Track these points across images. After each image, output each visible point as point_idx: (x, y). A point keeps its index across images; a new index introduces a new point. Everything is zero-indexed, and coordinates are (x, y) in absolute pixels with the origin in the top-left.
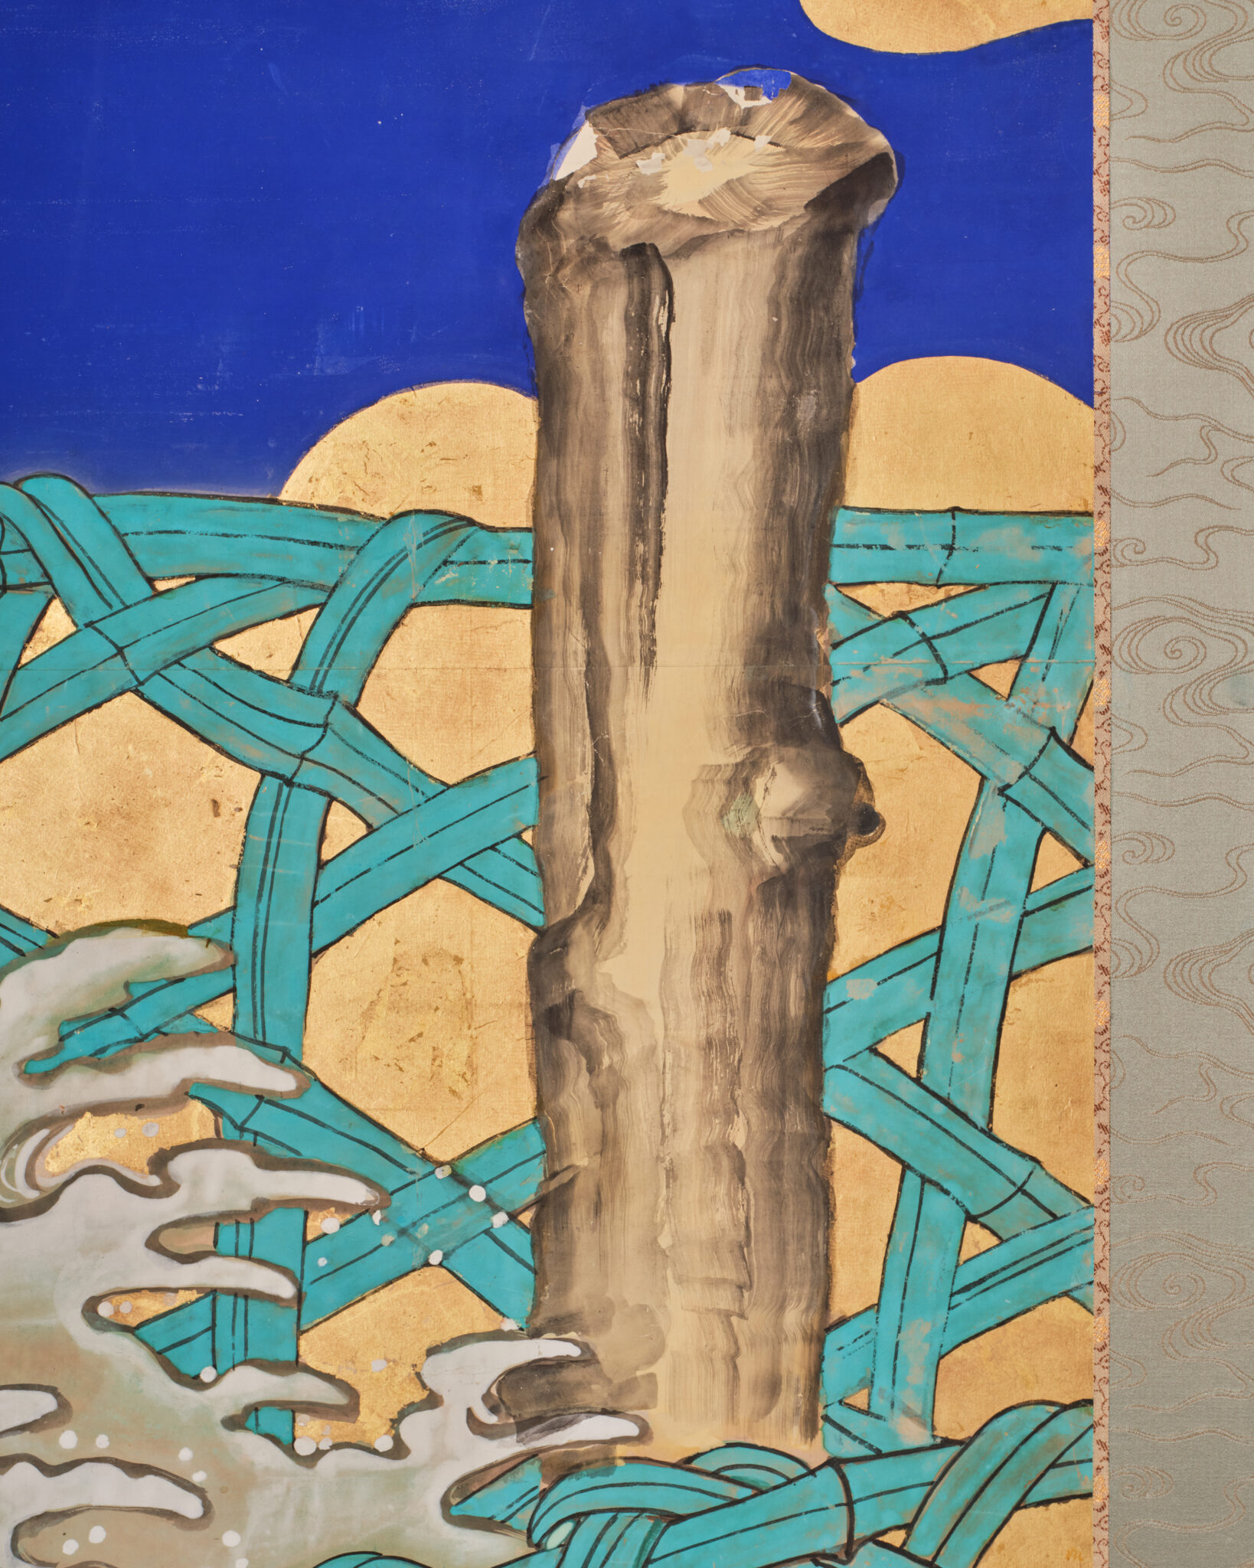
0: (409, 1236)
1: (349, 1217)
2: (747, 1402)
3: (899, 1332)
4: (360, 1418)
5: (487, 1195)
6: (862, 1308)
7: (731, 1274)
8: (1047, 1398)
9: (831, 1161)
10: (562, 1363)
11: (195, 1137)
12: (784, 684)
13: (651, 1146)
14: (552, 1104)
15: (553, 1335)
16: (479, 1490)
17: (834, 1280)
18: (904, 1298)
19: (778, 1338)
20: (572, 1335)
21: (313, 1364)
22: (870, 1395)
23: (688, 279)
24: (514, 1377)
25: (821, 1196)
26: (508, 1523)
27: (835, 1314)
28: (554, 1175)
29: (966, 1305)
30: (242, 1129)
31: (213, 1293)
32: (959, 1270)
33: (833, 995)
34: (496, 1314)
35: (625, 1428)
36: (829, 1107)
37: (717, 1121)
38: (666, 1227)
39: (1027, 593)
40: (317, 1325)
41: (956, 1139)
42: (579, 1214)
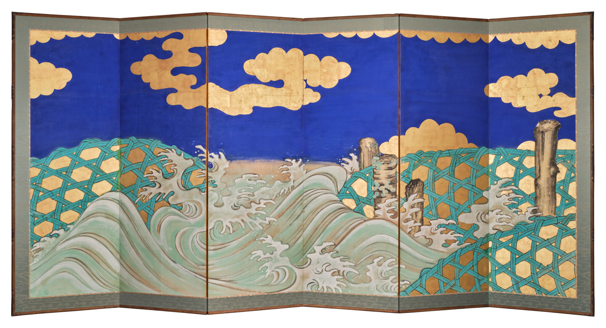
0: (526, 200)
1: (521, 198)
2: (550, 212)
3: (561, 208)
4: (522, 212)
5: (531, 197)
6: (558, 206)
7: (549, 203)
8: (572, 214)
9: (556, 196)
10: (537, 209)
11: (511, 192)
12: (553, 162)
13: (543, 194)
14: (536, 191)
15: (536, 207)
16: (531, 218)
17: (556, 204)
18: (561, 206)
19: (552, 208)
20: (538, 207)
21: (519, 208)
22: (559, 213)
23: (546, 134)
24: (533, 210)
25: (555, 198)
26: (533, 220)
27: (556, 207)
28: (536, 196)
29: (566, 206)
30: (514, 192)
31: (512, 203)
32: (566, 204)
33: (556, 184)
34: (532, 206)
35: (541, 214)
36: (556, 192)
37: (548, 193)
38: (544, 200)
39: (571, 156)
40: (519, 206)
41: (565, 194)
42: (538, 199)
